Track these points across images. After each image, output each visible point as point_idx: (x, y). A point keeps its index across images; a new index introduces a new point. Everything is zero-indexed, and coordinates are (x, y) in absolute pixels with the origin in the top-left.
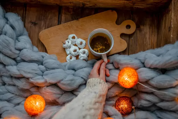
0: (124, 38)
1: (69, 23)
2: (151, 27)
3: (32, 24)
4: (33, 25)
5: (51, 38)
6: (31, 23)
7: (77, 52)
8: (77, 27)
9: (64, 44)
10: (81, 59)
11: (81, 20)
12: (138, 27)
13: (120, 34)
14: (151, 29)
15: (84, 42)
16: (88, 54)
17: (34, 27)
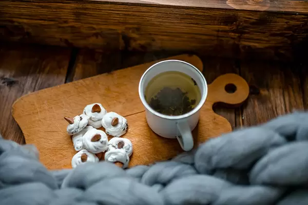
0: (222, 113)
1: (88, 81)
2: (286, 94)
3: (4, 83)
4: (6, 84)
5: (40, 112)
6: (3, 81)
7: (102, 142)
8: (108, 89)
9: (71, 123)
10: (110, 159)
11: (117, 73)
12: (254, 92)
13: (212, 104)
14: (287, 99)
15: (123, 121)
16: (131, 149)
17: (7, 88)
